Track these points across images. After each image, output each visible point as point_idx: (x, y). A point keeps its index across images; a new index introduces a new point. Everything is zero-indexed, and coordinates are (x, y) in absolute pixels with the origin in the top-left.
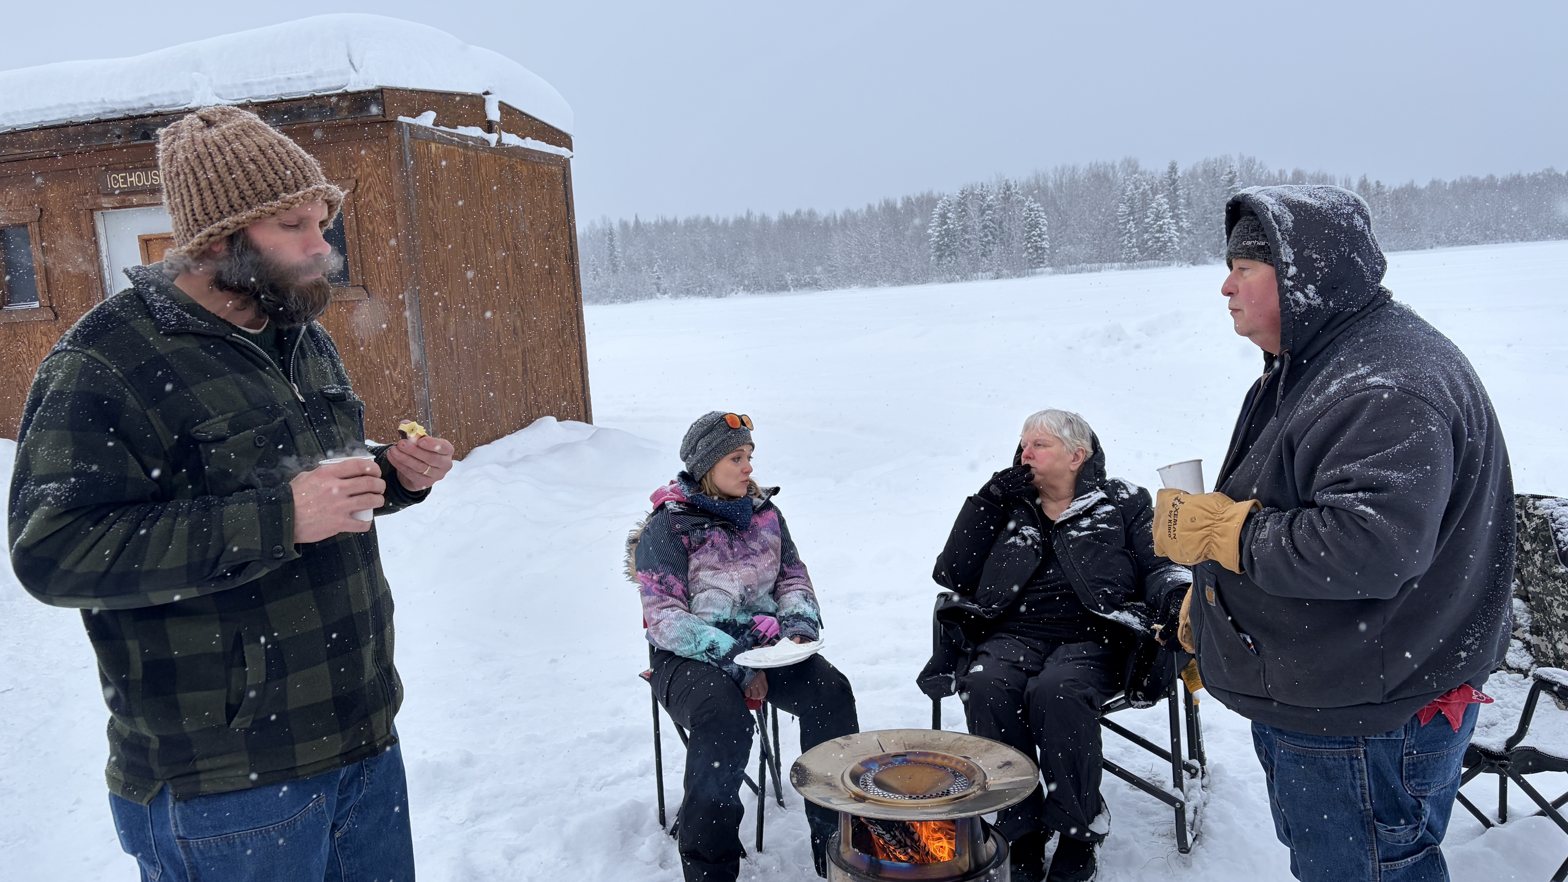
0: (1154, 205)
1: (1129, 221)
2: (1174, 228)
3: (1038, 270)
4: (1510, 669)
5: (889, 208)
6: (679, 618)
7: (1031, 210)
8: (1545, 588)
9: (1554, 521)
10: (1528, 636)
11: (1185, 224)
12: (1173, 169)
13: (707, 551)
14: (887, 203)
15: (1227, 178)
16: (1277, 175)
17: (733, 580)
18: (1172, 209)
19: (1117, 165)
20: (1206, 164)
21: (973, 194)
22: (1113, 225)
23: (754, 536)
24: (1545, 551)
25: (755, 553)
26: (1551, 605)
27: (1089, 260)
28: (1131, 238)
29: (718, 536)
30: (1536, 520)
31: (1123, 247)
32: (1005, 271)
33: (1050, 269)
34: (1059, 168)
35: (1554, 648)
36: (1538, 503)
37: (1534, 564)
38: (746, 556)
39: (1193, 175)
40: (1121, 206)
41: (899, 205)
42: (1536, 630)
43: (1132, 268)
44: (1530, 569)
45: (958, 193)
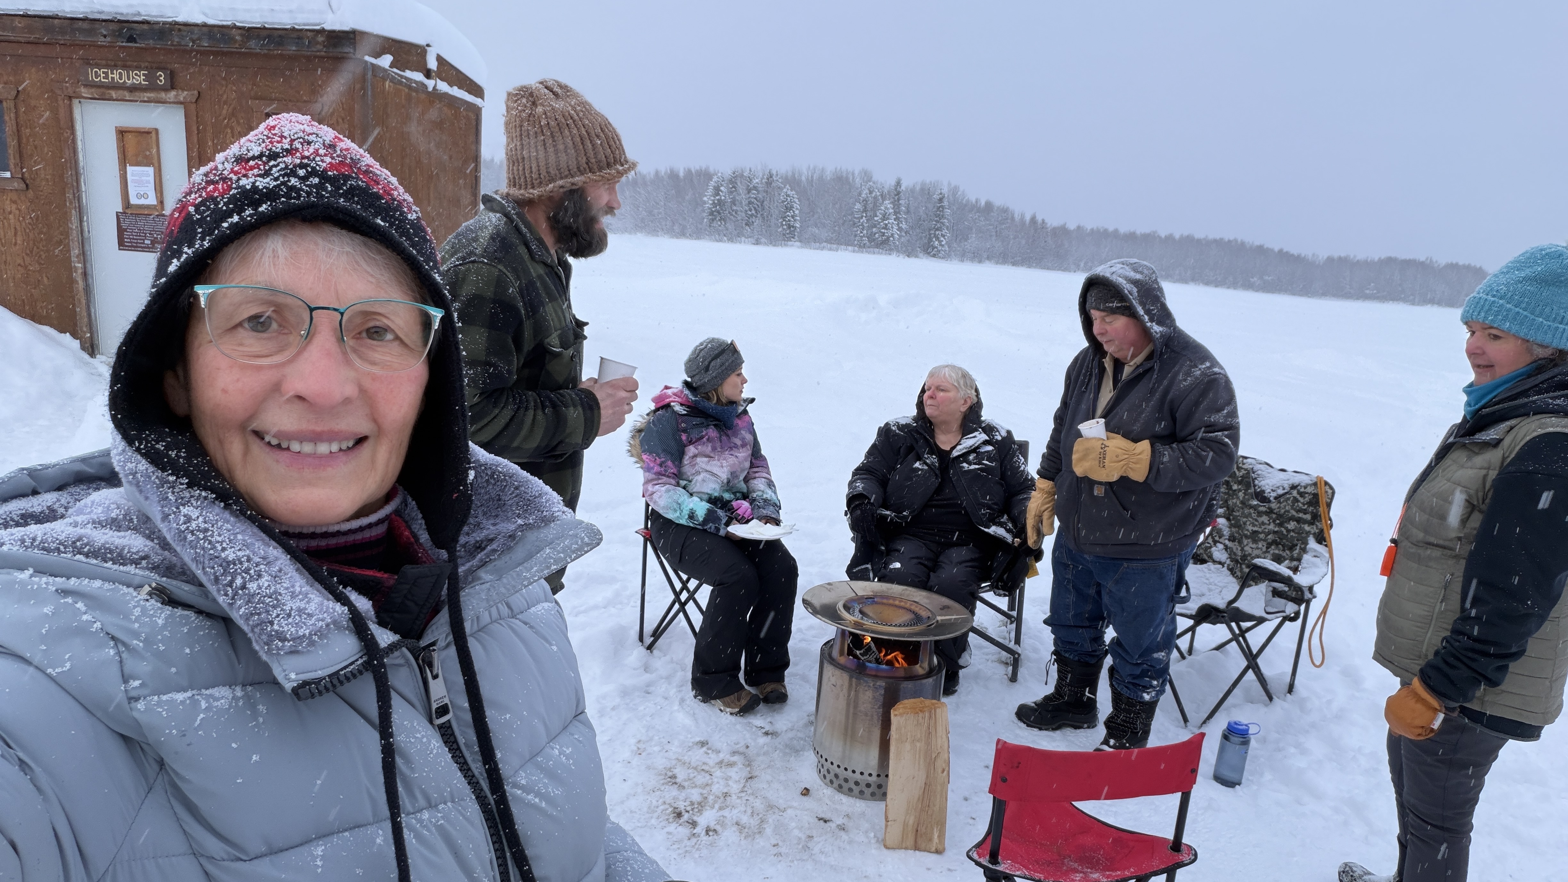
0: (883, 208)
1: (862, 217)
2: (895, 227)
3: (790, 243)
4: (1214, 562)
5: (673, 176)
6: (668, 491)
7: (788, 196)
8: (1243, 513)
9: (1254, 473)
10: (1227, 542)
11: (904, 226)
12: (898, 183)
13: (704, 443)
14: (672, 171)
15: (938, 197)
16: (974, 201)
17: (722, 467)
18: (896, 213)
19: (856, 172)
20: (923, 184)
21: (742, 175)
22: (850, 217)
23: (736, 434)
24: (1246, 490)
25: (736, 446)
26: (1245, 523)
27: (829, 241)
28: (863, 229)
29: (712, 432)
30: (1243, 472)
31: (856, 236)
32: (763, 240)
33: (798, 244)
34: (811, 167)
35: (1242, 550)
36: (1245, 461)
37: (1238, 498)
38: (731, 448)
39: (913, 191)
40: (857, 204)
41: (681, 174)
42: (1232, 539)
43: (862, 252)
44: (1234, 501)
45: (730, 172)
